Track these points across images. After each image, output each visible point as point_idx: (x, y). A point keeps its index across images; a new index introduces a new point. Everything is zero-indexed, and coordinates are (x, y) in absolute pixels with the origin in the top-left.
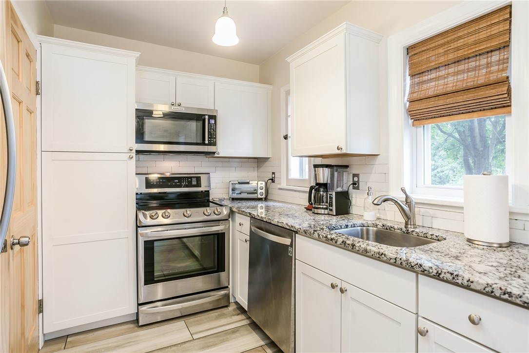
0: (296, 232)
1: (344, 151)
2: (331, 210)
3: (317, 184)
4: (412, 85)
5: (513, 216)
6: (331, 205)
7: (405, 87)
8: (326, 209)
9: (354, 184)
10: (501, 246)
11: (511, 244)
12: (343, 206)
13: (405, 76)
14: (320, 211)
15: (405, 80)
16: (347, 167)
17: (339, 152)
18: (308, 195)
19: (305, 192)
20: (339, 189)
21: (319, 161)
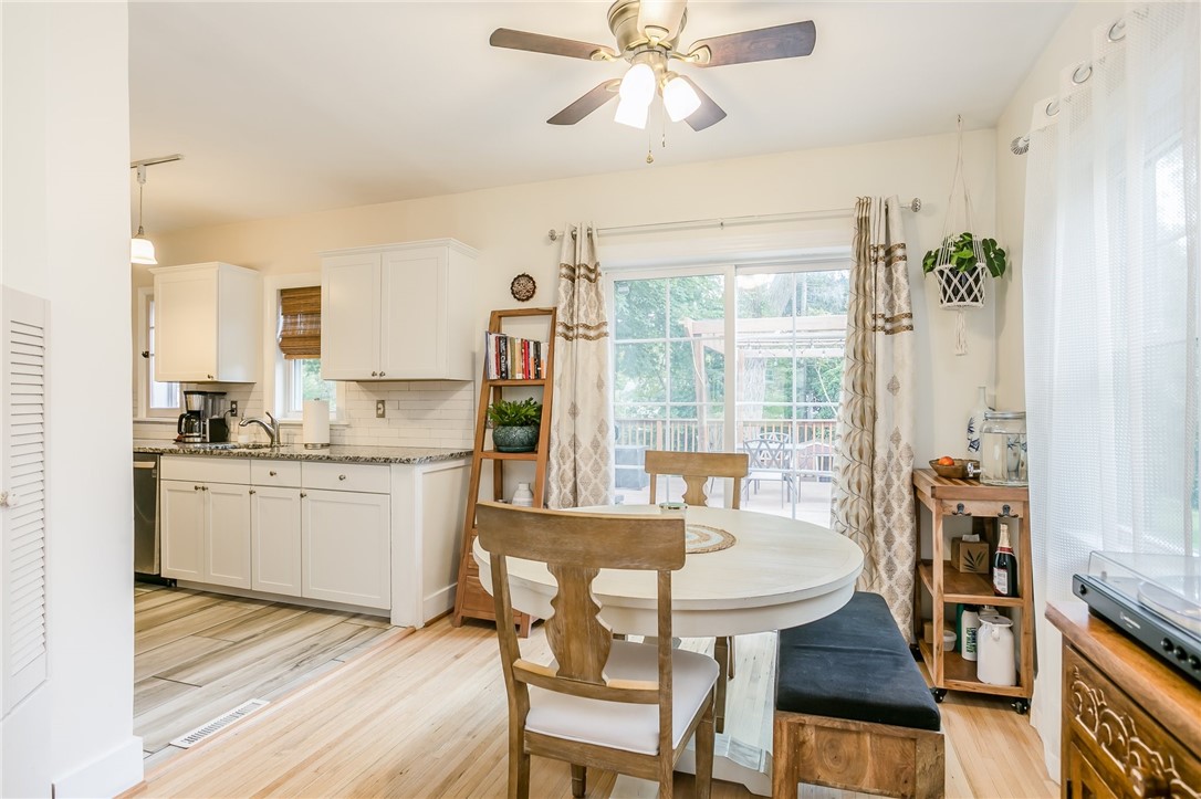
0: (161, 454)
1: (215, 380)
2: (205, 438)
3: (189, 412)
4: (285, 324)
5: (332, 428)
6: (204, 432)
7: (278, 324)
8: (199, 436)
9: (232, 411)
10: (322, 445)
11: (328, 445)
12: (219, 432)
13: (278, 314)
14: (191, 440)
15: (278, 318)
16: (225, 394)
17: (210, 380)
18: (176, 427)
19: (173, 423)
20: (215, 417)
21: (193, 388)
